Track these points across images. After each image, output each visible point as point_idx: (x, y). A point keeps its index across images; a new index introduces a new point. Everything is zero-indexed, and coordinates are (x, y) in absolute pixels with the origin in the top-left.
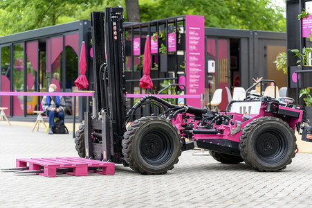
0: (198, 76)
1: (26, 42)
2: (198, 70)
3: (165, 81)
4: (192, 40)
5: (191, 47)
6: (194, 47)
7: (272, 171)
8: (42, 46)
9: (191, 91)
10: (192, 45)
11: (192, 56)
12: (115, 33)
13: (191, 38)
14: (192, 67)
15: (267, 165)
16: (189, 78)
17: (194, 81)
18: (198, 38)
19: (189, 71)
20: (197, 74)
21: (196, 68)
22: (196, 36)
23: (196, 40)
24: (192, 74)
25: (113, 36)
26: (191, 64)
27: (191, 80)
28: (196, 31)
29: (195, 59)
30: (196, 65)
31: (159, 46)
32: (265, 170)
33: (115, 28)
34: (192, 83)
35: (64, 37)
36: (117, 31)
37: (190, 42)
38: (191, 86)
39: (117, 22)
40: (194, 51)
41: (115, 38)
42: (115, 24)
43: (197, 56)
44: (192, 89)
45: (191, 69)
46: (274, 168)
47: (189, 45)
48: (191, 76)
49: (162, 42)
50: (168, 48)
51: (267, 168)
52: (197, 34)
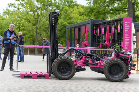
0: (129, 42)
1: (75, 28)
2: (128, 40)
3: (116, 44)
4: (126, 27)
5: (125, 30)
6: (127, 31)
7: (116, 82)
8: (79, 30)
9: (125, 48)
10: (126, 29)
11: (126, 34)
12: (53, 22)
13: (125, 27)
14: (126, 38)
15: (113, 79)
16: (124, 43)
17: (127, 44)
18: (129, 27)
19: (124, 40)
20: (128, 41)
21: (128, 39)
22: (128, 26)
23: (128, 28)
24: (126, 41)
25: (53, 23)
26: (125, 37)
27: (125, 44)
28: (128, 24)
29: (127, 35)
30: (128, 38)
31: (115, 30)
32: (113, 81)
33: (53, 20)
34: (126, 45)
35: (85, 26)
36: (54, 21)
37: (125, 28)
38: (125, 46)
39: (54, 18)
40: (127, 32)
41: (53, 24)
42: (53, 19)
43: (128, 34)
44: (126, 47)
45: (125, 39)
46: (117, 80)
47: (125, 29)
48: (125, 42)
49: (116, 28)
50: (118, 31)
51: (114, 80)
52: (128, 25)
